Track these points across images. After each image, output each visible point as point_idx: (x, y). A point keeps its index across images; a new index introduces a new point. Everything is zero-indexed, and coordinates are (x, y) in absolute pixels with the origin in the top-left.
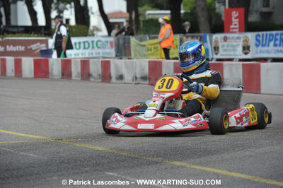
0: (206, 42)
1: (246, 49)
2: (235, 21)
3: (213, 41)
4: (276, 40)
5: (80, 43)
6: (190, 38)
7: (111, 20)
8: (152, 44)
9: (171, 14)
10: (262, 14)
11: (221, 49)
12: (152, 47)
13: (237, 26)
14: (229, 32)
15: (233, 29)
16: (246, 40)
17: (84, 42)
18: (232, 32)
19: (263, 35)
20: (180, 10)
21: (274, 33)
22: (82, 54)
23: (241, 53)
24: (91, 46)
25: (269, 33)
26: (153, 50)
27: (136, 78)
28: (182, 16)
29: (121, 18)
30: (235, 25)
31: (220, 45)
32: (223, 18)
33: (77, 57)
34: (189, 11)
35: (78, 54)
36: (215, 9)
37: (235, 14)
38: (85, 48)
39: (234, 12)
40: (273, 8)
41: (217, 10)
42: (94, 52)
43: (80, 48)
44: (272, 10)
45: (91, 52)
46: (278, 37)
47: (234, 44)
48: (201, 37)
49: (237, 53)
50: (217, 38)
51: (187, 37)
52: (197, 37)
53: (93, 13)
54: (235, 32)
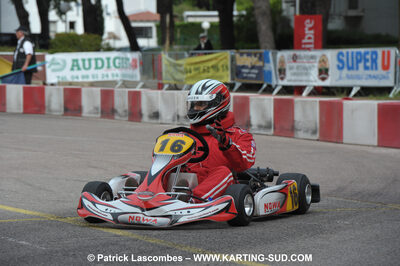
0: (268, 62)
1: (323, 72)
2: (310, 33)
3: (278, 60)
4: (366, 60)
5: (90, 60)
6: (245, 56)
7: (134, 25)
8: (192, 64)
9: (219, 16)
10: (348, 19)
11: (288, 73)
12: (192, 67)
13: (312, 41)
14: (300, 48)
15: (305, 44)
16: (323, 61)
17: (96, 60)
18: (305, 49)
19: (348, 53)
20: (232, 10)
21: (362, 50)
22: (93, 76)
23: (317, 78)
24: (106, 65)
25: (355, 50)
26: (193, 73)
27: (178, 117)
28: (235, 19)
29: (148, 21)
30: (309, 38)
31: (287, 66)
32: (293, 24)
33: (85, 80)
34: (244, 13)
35: (87, 77)
36: (281, 11)
37: (309, 24)
38: (97, 68)
39: (308, 21)
40: (363, 11)
41: (285, 13)
42: (110, 73)
43: (90, 67)
44: (362, 14)
45: (105, 73)
46: (368, 57)
47: (307, 65)
48: (261, 54)
49: (311, 78)
50: (282, 56)
51: (242, 54)
52: (255, 55)
53: (108, 14)
54: (309, 49)
